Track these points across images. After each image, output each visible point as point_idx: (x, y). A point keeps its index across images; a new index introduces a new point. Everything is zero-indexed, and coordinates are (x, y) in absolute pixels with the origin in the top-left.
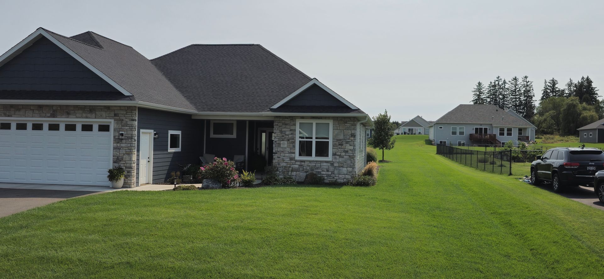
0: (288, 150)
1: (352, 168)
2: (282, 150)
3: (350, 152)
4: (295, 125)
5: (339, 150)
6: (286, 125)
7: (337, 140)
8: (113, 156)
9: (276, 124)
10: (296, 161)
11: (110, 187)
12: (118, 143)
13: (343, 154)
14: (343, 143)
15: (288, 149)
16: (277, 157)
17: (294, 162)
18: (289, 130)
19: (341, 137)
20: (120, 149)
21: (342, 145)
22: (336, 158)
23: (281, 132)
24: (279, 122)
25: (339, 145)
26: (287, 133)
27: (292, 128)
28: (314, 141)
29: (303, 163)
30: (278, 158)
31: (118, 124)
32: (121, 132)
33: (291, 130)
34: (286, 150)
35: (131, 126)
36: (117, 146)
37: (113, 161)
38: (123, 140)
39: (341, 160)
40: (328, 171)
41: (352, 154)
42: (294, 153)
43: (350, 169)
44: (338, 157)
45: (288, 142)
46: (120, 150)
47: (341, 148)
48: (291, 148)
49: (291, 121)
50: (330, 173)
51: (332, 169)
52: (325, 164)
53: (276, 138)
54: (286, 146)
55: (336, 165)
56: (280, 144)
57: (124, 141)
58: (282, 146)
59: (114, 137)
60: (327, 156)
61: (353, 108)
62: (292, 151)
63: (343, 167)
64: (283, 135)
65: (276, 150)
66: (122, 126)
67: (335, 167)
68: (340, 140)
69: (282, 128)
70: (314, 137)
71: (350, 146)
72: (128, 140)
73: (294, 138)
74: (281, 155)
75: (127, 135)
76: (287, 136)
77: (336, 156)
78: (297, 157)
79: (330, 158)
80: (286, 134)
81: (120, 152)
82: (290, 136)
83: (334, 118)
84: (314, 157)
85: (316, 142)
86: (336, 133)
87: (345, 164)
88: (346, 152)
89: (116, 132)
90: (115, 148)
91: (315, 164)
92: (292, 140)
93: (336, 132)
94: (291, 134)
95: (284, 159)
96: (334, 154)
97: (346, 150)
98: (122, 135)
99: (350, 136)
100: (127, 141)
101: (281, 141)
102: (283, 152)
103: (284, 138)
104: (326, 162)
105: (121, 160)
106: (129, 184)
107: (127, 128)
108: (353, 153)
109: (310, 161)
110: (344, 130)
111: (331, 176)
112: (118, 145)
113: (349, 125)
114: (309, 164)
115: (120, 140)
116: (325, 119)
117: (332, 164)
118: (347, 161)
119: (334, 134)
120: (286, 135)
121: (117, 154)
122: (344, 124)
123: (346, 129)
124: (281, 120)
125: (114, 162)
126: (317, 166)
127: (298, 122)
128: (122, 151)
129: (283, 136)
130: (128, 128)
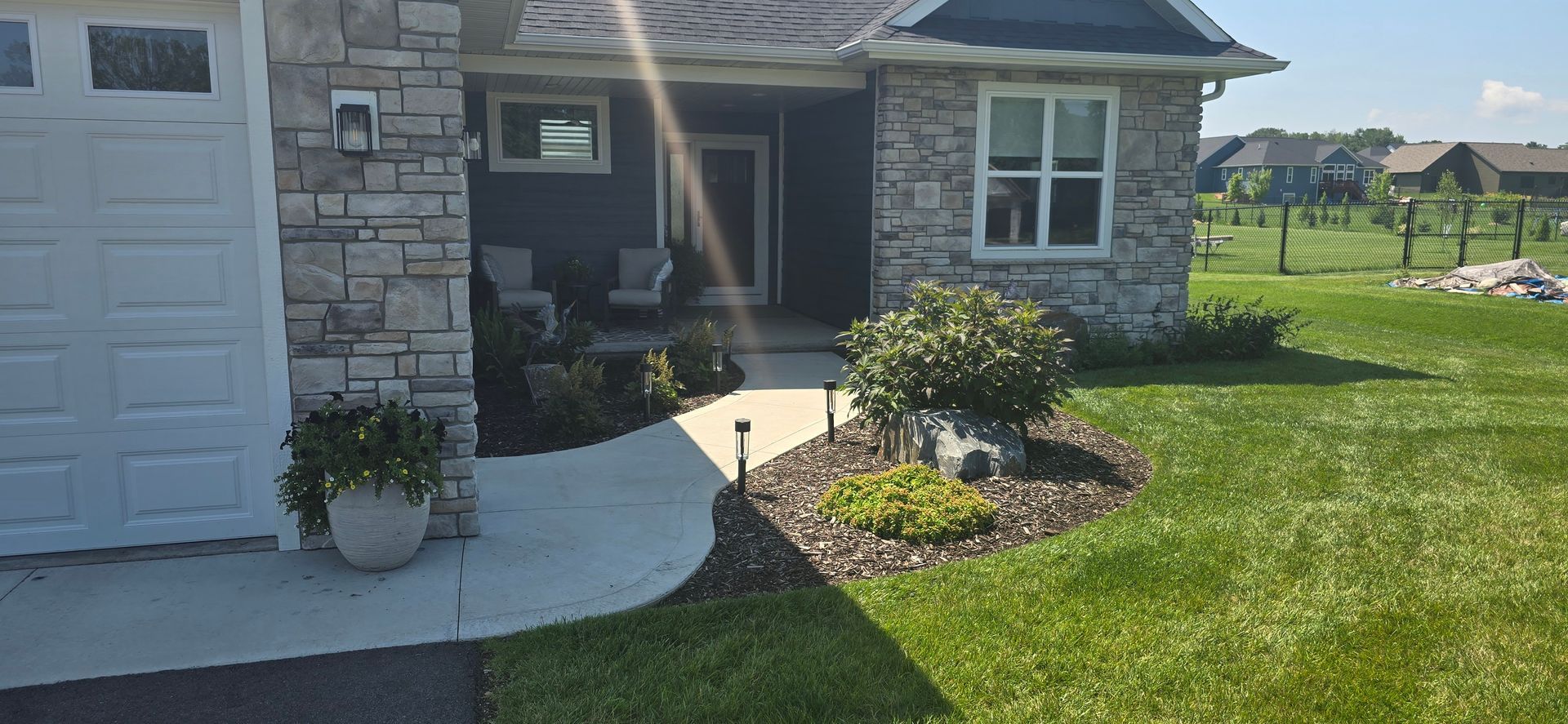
0: (945, 222)
1: (1178, 286)
2: (921, 222)
3: (1177, 220)
4: (973, 107)
5: (1138, 213)
6: (939, 106)
7: (1134, 173)
8: (289, 300)
9: (895, 105)
10: (976, 266)
11: (283, 546)
12: (326, 186)
13: (1153, 229)
14: (1153, 186)
15: (945, 218)
16: (897, 253)
17: (968, 269)
18: (950, 129)
19: (1147, 161)
20: (345, 237)
21: (1146, 192)
22: (1124, 249)
23: (917, 138)
24: (908, 92)
25: (1140, 193)
26: (944, 144)
27: (964, 121)
28: (1046, 175)
29: (1002, 275)
30: (904, 255)
31: (308, 25)
32: (340, 98)
33: (958, 132)
34: (938, 220)
35: (431, 42)
36: (318, 215)
37: (290, 341)
38: (370, 170)
39: (1143, 253)
40: (1095, 304)
41: (1181, 231)
42: (967, 232)
43: (1172, 289)
44: (1131, 243)
45: (947, 185)
46: (352, 248)
47: (1145, 205)
48: (956, 212)
49: (959, 91)
50: (1102, 309)
51: (1108, 292)
52: (1085, 274)
53: (895, 166)
54: (935, 202)
55: (1124, 275)
56: (909, 195)
57: (379, 174)
58: (919, 203)
59: (282, 136)
60: (1092, 239)
61: (1213, 37)
62: (960, 223)
63: (1146, 281)
64: (924, 152)
65: (896, 222)
66: (348, 44)
67: (1122, 283)
68: (1144, 172)
69: (920, 120)
70: (1047, 160)
71: (1177, 195)
72: (415, 167)
73: (967, 168)
74: (918, 241)
75: (405, 125)
76: (942, 160)
77: (1126, 239)
78: (980, 248)
79: (1103, 248)
80: (938, 149)
81: (353, 267)
82: (954, 158)
83: (1126, 79)
84: (1043, 248)
85: (1055, 181)
86: (1130, 142)
87: (1156, 270)
88: (1162, 221)
89: (300, 97)
90: (291, 235)
91: (1047, 277)
92: (962, 178)
93: (1132, 138)
94: (959, 149)
95: (932, 261)
96: (1120, 233)
97: (1164, 213)
98: (356, 115)
99: (1180, 156)
100: (404, 168)
101: (914, 181)
102: (922, 228)
103: (928, 166)
104: (1092, 265)
105: (364, 326)
106: (456, 505)
107: (396, 59)
108: (1186, 224)
109: (1030, 266)
110: (1160, 133)
111: (1107, 320)
112: (330, 204)
113: (1176, 109)
114: (1026, 278)
115: (348, 163)
116: (1093, 84)
117: (1108, 269)
118: (1167, 259)
119: (1123, 150)
120: (936, 153)
121: (322, 284)
122: (1161, 107)
123: (1167, 128)
124: (916, 83)
125: (302, 348)
126: (1058, 284)
127: (987, 93)
128: (373, 255)
129: (924, 159)
130: (413, 59)
